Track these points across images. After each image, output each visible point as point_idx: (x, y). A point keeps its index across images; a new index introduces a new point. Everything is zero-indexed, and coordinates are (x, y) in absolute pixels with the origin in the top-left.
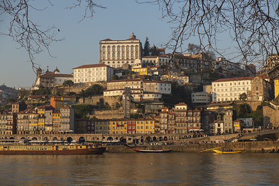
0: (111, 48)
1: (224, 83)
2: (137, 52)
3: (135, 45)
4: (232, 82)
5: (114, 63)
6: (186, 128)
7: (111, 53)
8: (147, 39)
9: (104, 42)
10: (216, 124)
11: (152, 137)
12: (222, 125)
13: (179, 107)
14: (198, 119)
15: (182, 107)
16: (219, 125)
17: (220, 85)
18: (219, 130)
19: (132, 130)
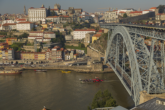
0: (33, 12)
1: (78, 32)
2: (44, 14)
3: (43, 11)
4: (81, 32)
5: (34, 19)
6: (56, 57)
7: (33, 14)
8: (49, 7)
9: (30, 9)
10: (67, 56)
11: (43, 61)
12: (69, 56)
13: (54, 49)
14: (61, 54)
15: (55, 49)
16: (68, 57)
17: (77, 32)
18: (68, 58)
19: (36, 57)
